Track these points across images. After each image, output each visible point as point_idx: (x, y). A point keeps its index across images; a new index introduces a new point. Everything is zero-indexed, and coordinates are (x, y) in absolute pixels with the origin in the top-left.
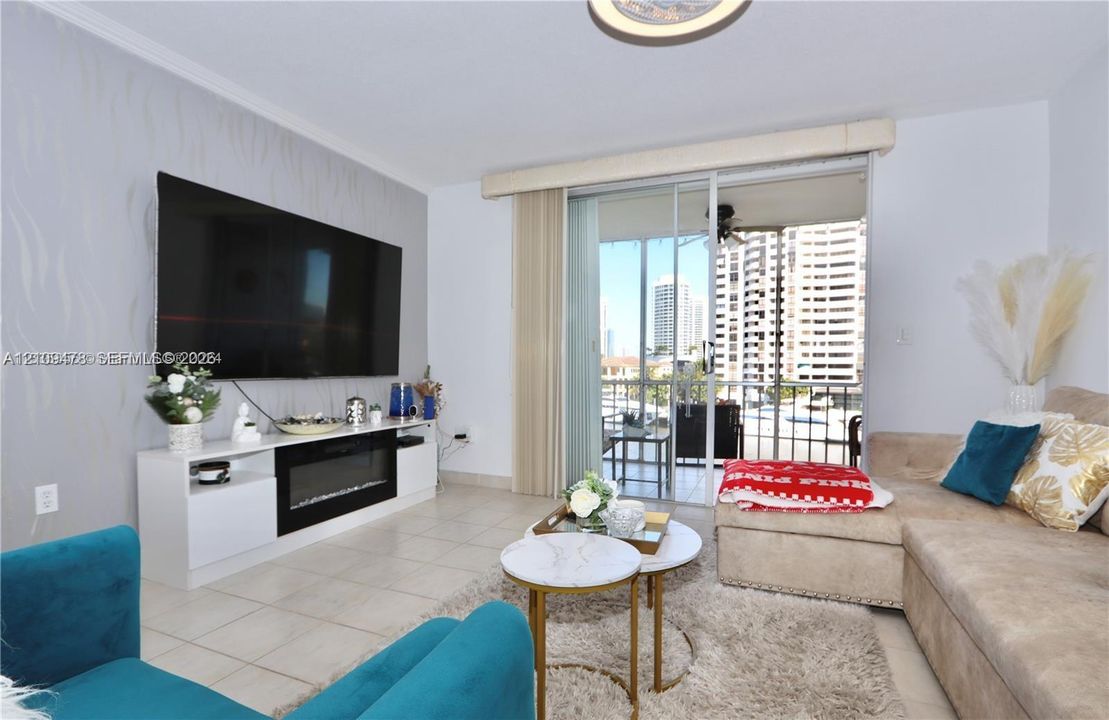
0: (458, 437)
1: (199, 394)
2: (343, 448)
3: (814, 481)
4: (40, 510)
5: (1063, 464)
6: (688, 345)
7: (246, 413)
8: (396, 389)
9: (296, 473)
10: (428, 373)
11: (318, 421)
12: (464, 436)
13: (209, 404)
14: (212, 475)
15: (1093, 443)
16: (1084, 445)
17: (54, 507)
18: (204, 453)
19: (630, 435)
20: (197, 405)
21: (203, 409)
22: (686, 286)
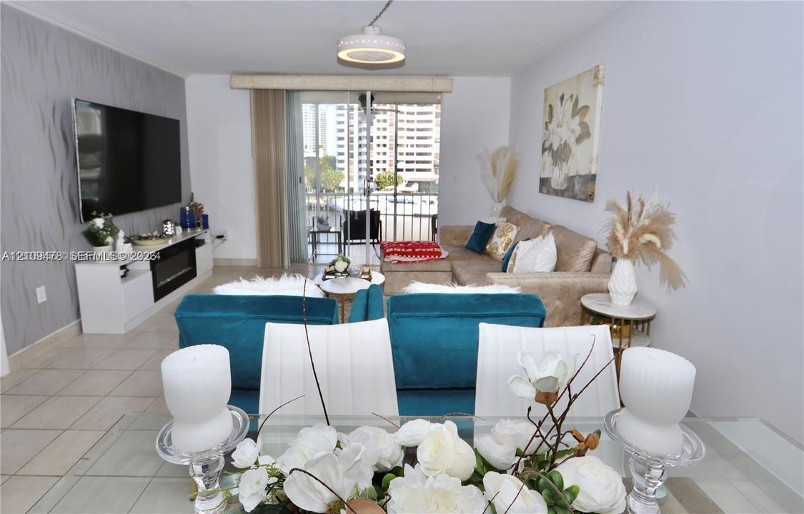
0: (219, 237)
3: (420, 249)
4: (40, 300)
5: (500, 237)
8: (183, 210)
10: (192, 198)
12: (222, 236)
15: (506, 230)
17: (45, 298)
19: (322, 229)
21: (112, 236)
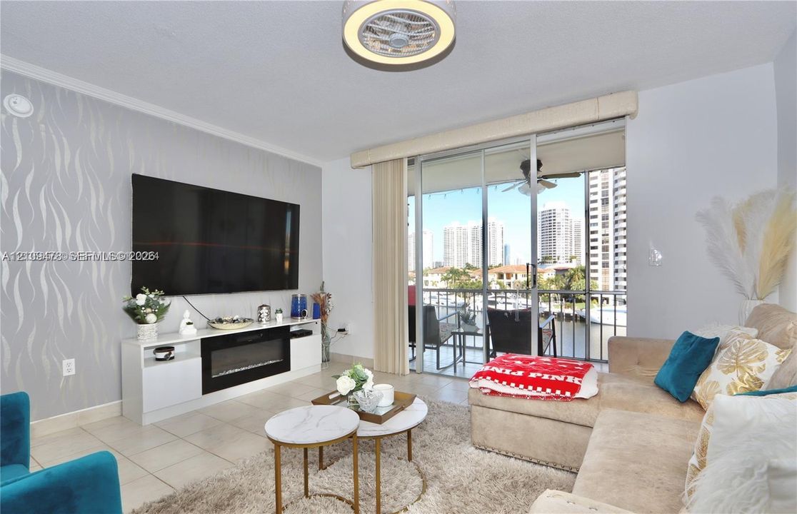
0: (340, 330)
1: (156, 306)
2: (250, 339)
3: (539, 375)
4: (65, 374)
5: (724, 372)
6: (569, 255)
7: (188, 316)
8: (295, 298)
9: (215, 355)
10: (323, 286)
11: (234, 321)
12: (343, 330)
13: (161, 312)
14: (162, 355)
15: (748, 356)
16: (742, 357)
17: (73, 372)
18: (158, 342)
20: (155, 313)
21: (157, 316)
22: (567, 210)
